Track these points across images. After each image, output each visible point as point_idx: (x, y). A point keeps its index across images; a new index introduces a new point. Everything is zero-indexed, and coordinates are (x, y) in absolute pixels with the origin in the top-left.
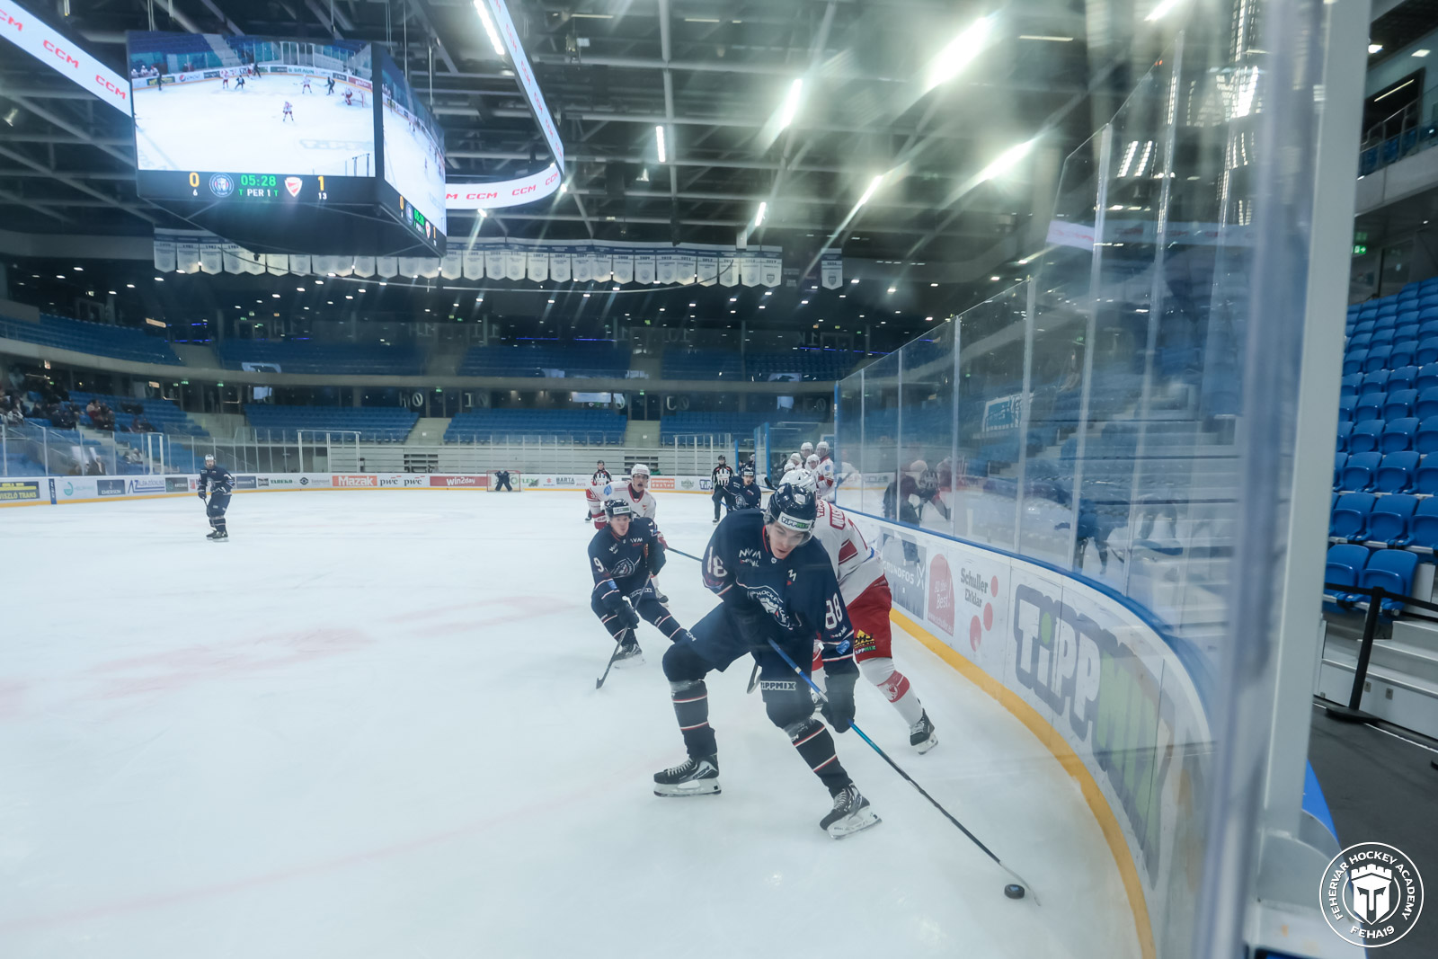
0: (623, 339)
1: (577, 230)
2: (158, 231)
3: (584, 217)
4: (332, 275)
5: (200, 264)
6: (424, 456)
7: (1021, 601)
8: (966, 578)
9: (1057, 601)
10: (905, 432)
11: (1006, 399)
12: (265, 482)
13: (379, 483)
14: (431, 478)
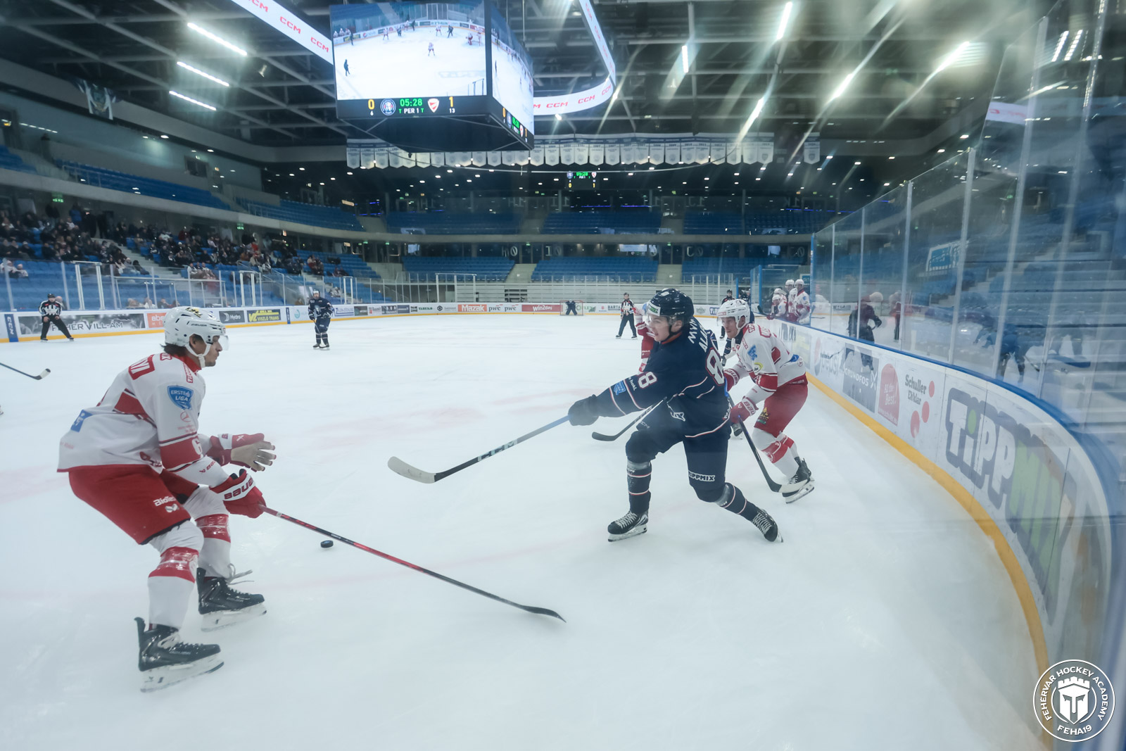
0: (656, 205)
1: (624, 126)
2: (349, 141)
3: (629, 117)
4: (458, 166)
5: (375, 162)
6: (518, 290)
7: (953, 401)
8: (909, 382)
9: (982, 402)
10: (865, 272)
11: (946, 246)
12: (415, 309)
13: (488, 309)
14: (523, 306)
